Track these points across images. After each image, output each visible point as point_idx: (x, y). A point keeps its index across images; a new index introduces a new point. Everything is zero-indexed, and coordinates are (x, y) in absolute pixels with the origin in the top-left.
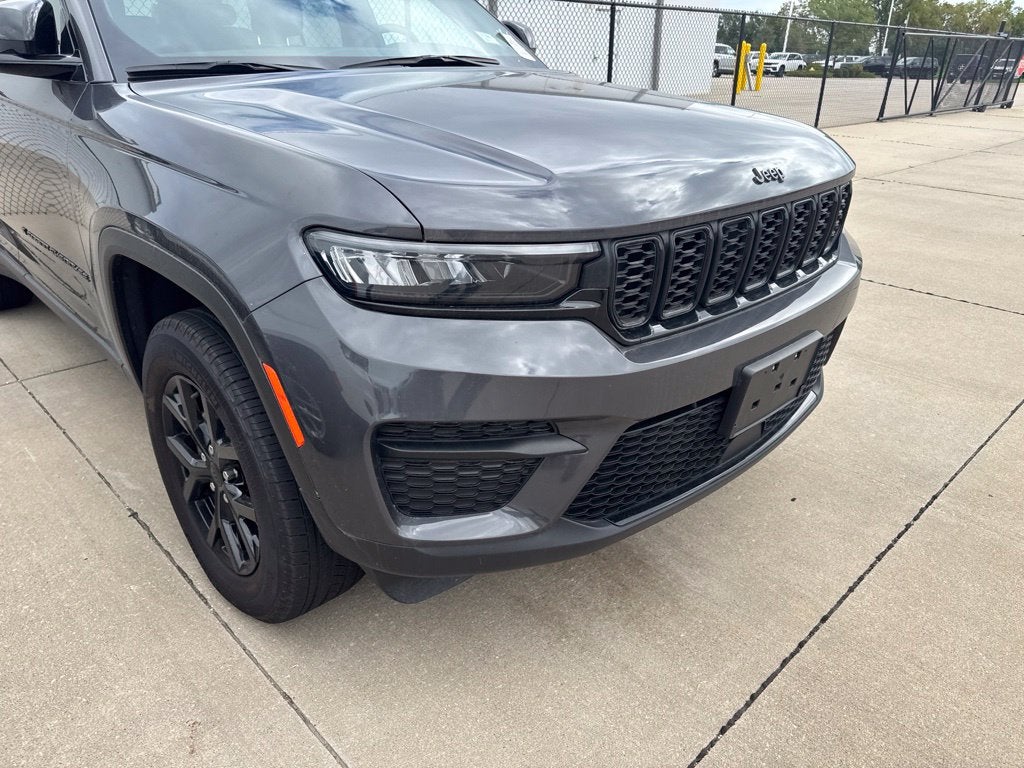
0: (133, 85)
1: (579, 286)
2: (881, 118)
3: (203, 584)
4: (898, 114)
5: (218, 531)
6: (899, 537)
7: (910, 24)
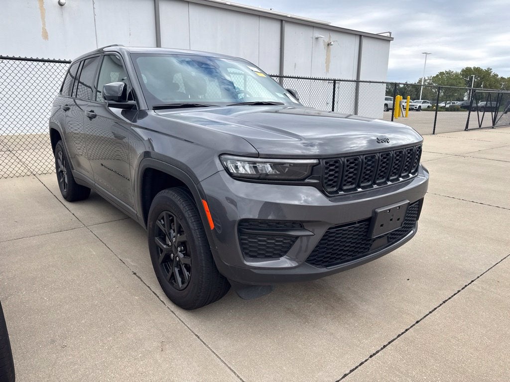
0: (155, 111)
1: (311, 174)
2: (467, 129)
3: (163, 297)
4: (476, 128)
5: (173, 273)
6: (454, 295)
7: (484, 87)
